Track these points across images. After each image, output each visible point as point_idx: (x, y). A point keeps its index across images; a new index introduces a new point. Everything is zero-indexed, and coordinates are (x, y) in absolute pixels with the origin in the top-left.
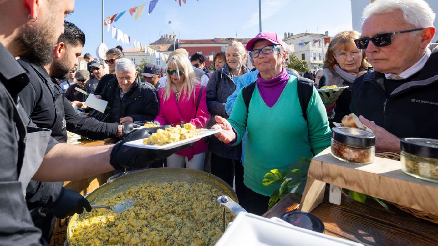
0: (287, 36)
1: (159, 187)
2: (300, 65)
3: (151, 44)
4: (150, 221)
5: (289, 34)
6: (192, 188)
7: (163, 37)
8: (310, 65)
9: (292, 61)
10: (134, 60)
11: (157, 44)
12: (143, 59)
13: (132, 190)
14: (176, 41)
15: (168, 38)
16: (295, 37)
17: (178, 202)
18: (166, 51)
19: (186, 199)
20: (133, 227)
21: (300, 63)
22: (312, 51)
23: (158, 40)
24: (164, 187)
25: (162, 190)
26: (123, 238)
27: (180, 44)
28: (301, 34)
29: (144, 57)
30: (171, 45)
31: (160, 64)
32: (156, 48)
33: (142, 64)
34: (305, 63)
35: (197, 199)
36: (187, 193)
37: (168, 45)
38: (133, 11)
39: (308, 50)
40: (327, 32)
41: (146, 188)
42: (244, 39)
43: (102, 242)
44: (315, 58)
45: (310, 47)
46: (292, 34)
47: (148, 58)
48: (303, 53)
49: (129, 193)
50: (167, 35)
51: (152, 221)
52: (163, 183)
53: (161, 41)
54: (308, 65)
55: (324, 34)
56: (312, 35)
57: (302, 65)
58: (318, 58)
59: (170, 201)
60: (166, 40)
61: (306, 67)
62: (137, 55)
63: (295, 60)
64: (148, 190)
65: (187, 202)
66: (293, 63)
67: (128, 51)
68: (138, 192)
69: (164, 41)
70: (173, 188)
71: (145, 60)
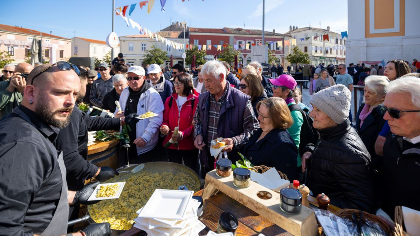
0: (292, 29)
1: (152, 176)
2: (302, 57)
3: (162, 31)
4: (143, 199)
5: (294, 27)
6: (175, 177)
7: (174, 24)
8: (311, 57)
9: (295, 54)
10: (145, 45)
11: (168, 31)
12: (154, 45)
13: (132, 178)
14: (186, 28)
15: (178, 25)
16: (299, 30)
17: (163, 187)
18: (177, 38)
19: (169, 185)
20: (131, 203)
21: (303, 55)
22: (314, 44)
23: (169, 27)
24: (156, 176)
25: (153, 178)
26: (124, 209)
27: (190, 32)
28: (305, 28)
29: (154, 42)
30: (181, 32)
31: (170, 50)
32: (167, 34)
33: (152, 49)
34: (306, 55)
35: (176, 185)
36: (170, 181)
37: (178, 32)
38: (143, 4)
39: (310, 44)
40: (328, 27)
41: (142, 177)
42: (252, 30)
43: (110, 213)
44: (316, 51)
45: (312, 41)
46: (297, 27)
47: (158, 44)
48: (306, 46)
49: (130, 180)
50: (177, 22)
51: (144, 200)
52: (155, 173)
53: (172, 28)
54: (310, 58)
55: (326, 29)
56: (315, 29)
57: (304, 58)
58: (319, 51)
59: (158, 186)
60: (177, 27)
61: (308, 59)
62: (147, 41)
63: (298, 53)
64: (144, 178)
65: (169, 187)
66: (296, 55)
67: (138, 37)
68: (136, 179)
69: (174, 28)
70: (161, 177)
71: (155, 46)
